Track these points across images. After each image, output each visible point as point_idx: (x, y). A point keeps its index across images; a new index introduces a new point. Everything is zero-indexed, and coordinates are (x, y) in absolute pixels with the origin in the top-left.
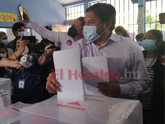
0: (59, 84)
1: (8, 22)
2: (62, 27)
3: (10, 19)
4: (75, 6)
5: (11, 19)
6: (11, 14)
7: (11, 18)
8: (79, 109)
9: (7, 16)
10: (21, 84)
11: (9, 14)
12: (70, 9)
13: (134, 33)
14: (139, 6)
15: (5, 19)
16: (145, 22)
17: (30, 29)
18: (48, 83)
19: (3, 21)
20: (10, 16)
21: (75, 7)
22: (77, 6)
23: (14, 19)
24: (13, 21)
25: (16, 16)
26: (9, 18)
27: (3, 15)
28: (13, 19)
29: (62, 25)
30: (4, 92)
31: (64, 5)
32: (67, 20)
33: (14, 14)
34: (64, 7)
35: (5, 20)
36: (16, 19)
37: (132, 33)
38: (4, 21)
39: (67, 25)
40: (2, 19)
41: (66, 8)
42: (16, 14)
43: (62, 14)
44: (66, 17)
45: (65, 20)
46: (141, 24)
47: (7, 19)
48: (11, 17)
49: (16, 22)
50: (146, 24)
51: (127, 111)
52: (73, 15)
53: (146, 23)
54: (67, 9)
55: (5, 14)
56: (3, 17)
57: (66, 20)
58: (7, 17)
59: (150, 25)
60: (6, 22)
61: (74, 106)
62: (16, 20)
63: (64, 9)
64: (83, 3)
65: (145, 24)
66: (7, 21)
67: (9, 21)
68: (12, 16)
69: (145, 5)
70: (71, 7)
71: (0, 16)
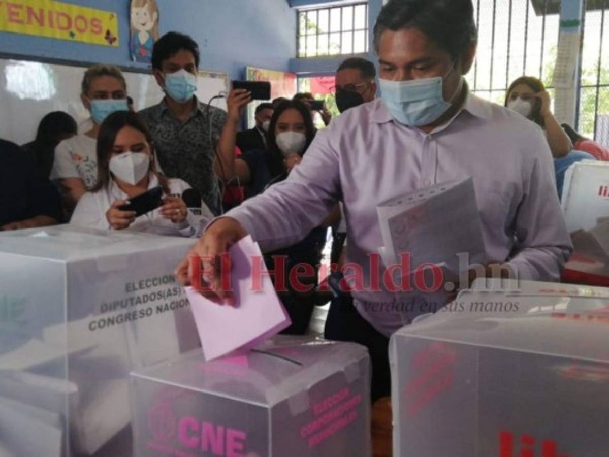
1: (83, 43)
2: (281, 81)
3: (93, 32)
5: (97, 33)
6: (98, 14)
7: (96, 30)
9: (81, 17)
11: (89, 13)
14: (563, 25)
15: (73, 30)
16: (579, 82)
19: (65, 35)
20: (94, 20)
21: (332, 10)
22: (341, 7)
23: (108, 33)
24: (101, 40)
25: (115, 20)
26: (90, 27)
27: (63, 14)
28: (104, 34)
29: (281, 74)
31: (292, 1)
32: (302, 55)
33: (107, 14)
34: (291, 6)
35: (72, 35)
36: (114, 33)
38: (70, 38)
39: (298, 76)
40: (61, 28)
41: (298, 13)
42: (115, 15)
43: (287, 34)
44: (298, 44)
45: (293, 56)
47: (81, 31)
48: (95, 24)
50: (582, 89)
52: (323, 39)
54: (303, 15)
55: (75, 10)
56: (64, 22)
57: (297, 56)
58: (81, 24)
60: (76, 42)
62: (114, 39)
63: (291, 12)
65: (579, 87)
66: (78, 37)
67: (86, 38)
68: (100, 21)
69: (583, 20)
70: (318, 10)
71: (55, 16)
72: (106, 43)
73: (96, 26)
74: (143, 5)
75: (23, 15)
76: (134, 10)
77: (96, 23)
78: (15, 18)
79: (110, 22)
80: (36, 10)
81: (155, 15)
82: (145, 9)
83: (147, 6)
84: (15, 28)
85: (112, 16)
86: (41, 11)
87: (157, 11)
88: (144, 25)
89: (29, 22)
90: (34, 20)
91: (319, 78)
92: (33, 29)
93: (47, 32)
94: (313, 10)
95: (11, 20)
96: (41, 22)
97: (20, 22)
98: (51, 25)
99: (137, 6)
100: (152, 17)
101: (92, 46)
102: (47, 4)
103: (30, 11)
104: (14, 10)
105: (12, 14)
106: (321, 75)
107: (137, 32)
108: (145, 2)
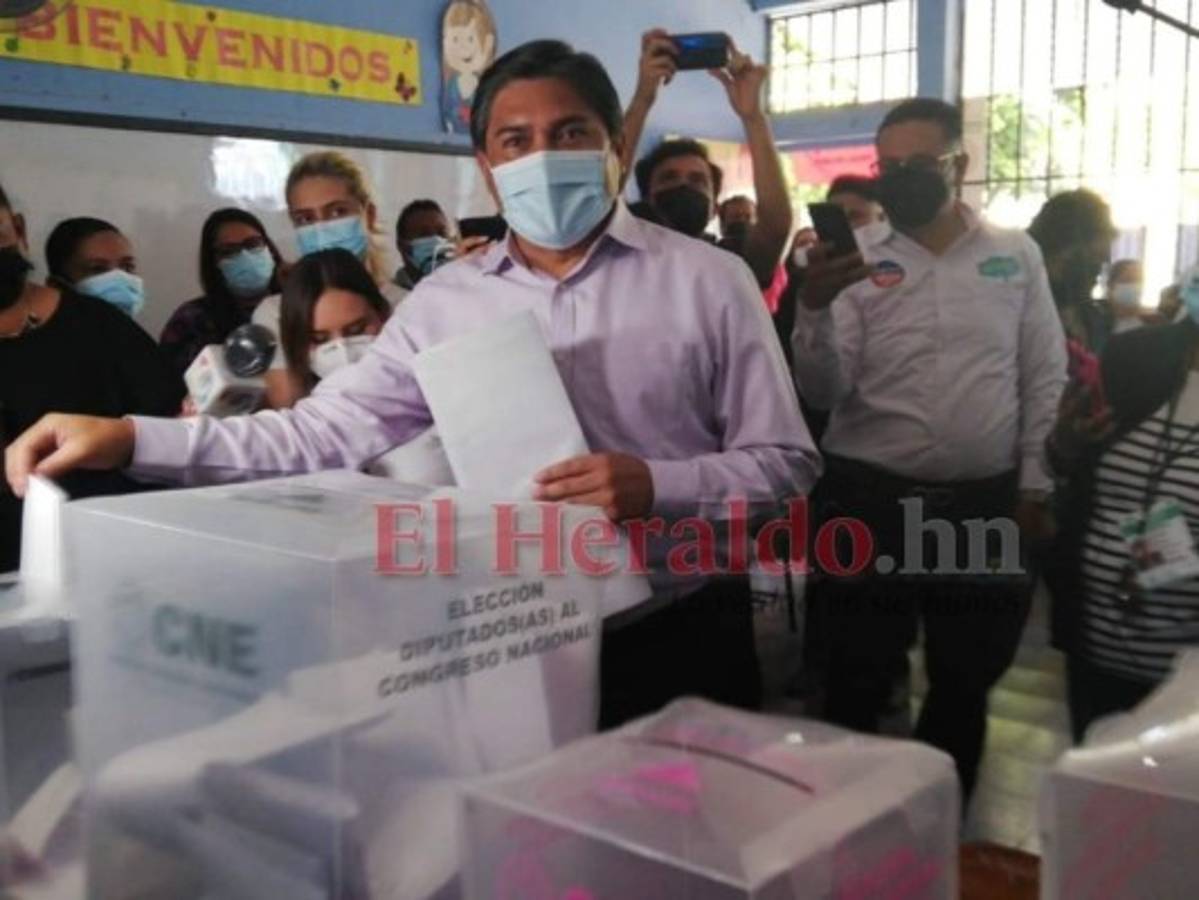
1: (352, 100)
2: (734, 161)
3: (374, 78)
5: (381, 80)
6: (381, 42)
7: (378, 73)
9: (350, 50)
11: (366, 41)
12: (798, 26)
15: (337, 76)
19: (321, 87)
20: (375, 55)
21: (839, 13)
23: (401, 79)
24: (387, 93)
25: (414, 54)
26: (367, 69)
27: (318, 46)
28: (393, 83)
29: (735, 147)
32: (776, 108)
33: (399, 43)
34: (754, 8)
35: (335, 85)
36: (413, 80)
38: (329, 92)
40: (316, 74)
41: (769, 22)
42: (414, 43)
47: (352, 77)
48: (377, 59)
49: (415, 101)
52: (821, 72)
54: (781, 24)
55: (338, 37)
56: (320, 61)
58: (351, 64)
60: (344, 99)
62: (412, 91)
63: (756, 21)
66: (345, 90)
67: (360, 90)
68: (385, 57)
70: (809, 14)
71: (303, 50)
72: (397, 98)
73: (377, 66)
74: (466, 23)
75: (245, 50)
76: (449, 32)
77: (379, 61)
78: (230, 56)
79: (405, 58)
80: (270, 42)
81: (489, 39)
82: (471, 29)
83: (473, 23)
84: (231, 76)
85: (409, 46)
86: (279, 41)
87: (494, 32)
88: (468, 60)
89: (257, 64)
90: (264, 58)
91: (812, 153)
92: (263, 78)
93: (289, 82)
94: (799, 15)
95: (224, 61)
96: (278, 63)
97: (240, 64)
98: (297, 69)
99: (456, 23)
100: (483, 42)
101: (371, 104)
102: (289, 28)
103: (258, 42)
104: (229, 41)
105: (225, 49)
106: (817, 146)
107: (455, 74)
108: (470, 16)
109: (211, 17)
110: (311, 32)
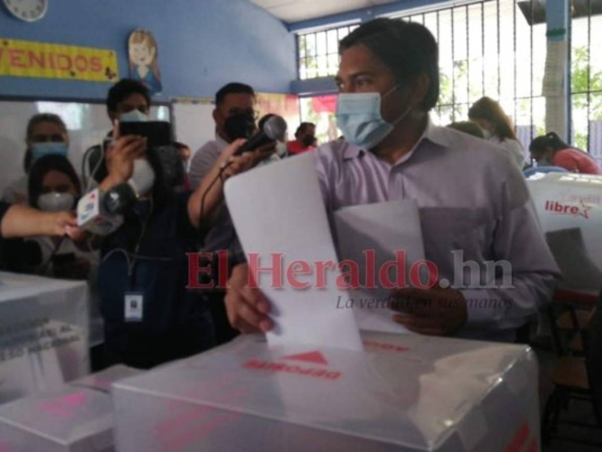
0: (269, 306)
1: (83, 82)
2: (283, 103)
3: (93, 70)
4: (331, 29)
5: (97, 71)
6: (96, 52)
7: (96, 67)
8: (320, 373)
9: (80, 57)
10: (134, 305)
11: (88, 52)
12: (310, 39)
13: (532, 127)
15: (74, 69)
16: (569, 89)
17: (167, 109)
18: (230, 301)
19: (66, 75)
20: (93, 58)
21: (329, 32)
22: (337, 28)
23: (108, 70)
25: (114, 58)
26: (90, 66)
27: (63, 56)
28: (104, 71)
29: (283, 97)
30: (64, 329)
31: (290, 25)
32: (303, 77)
33: (105, 53)
34: (289, 30)
35: (73, 74)
36: (114, 69)
37: (525, 128)
38: (70, 77)
39: (300, 97)
40: (63, 69)
41: (297, 37)
42: (114, 53)
43: (285, 55)
44: (298, 67)
45: (294, 78)
46: (555, 97)
47: (82, 70)
48: (95, 63)
49: (115, 80)
50: (573, 97)
51: (482, 377)
52: (321, 60)
53: (573, 91)
54: (302, 37)
55: (74, 51)
56: (64, 62)
57: (298, 78)
58: (81, 64)
59: (589, 99)
60: (77, 81)
61: (305, 365)
62: (115, 75)
63: (290, 37)
64: (358, 20)
65: (570, 94)
66: (79, 76)
67: (86, 76)
68: (99, 60)
69: (569, 28)
70: (315, 33)
71: (55, 59)
72: (105, 78)
73: (96, 64)
74: (141, 42)
75: (24, 59)
76: (132, 47)
77: (95, 61)
78: (17, 62)
79: (109, 59)
80: (37, 53)
81: (153, 50)
82: (144, 45)
83: (145, 41)
84: (17, 72)
85: (111, 54)
86: (42, 54)
87: (155, 46)
88: (142, 59)
89: (31, 64)
90: (35, 63)
91: (320, 97)
92: (34, 72)
93: (49, 73)
94: (311, 33)
95: (14, 64)
96: (42, 64)
97: (21, 66)
98: (52, 66)
99: (135, 41)
100: (150, 52)
101: (93, 83)
102: (48, 48)
103: (31, 55)
104: (16, 55)
105: (14, 59)
106: (323, 95)
107: (136, 67)
108: (142, 38)
109: (6, 43)
110: (59, 49)
